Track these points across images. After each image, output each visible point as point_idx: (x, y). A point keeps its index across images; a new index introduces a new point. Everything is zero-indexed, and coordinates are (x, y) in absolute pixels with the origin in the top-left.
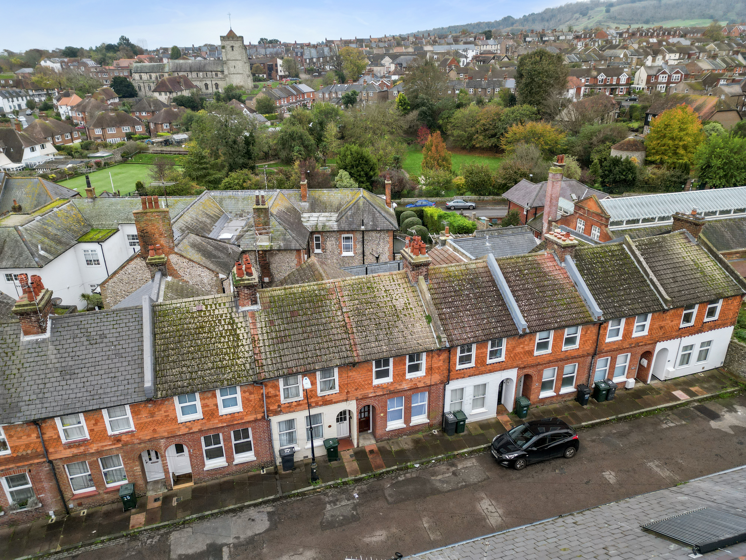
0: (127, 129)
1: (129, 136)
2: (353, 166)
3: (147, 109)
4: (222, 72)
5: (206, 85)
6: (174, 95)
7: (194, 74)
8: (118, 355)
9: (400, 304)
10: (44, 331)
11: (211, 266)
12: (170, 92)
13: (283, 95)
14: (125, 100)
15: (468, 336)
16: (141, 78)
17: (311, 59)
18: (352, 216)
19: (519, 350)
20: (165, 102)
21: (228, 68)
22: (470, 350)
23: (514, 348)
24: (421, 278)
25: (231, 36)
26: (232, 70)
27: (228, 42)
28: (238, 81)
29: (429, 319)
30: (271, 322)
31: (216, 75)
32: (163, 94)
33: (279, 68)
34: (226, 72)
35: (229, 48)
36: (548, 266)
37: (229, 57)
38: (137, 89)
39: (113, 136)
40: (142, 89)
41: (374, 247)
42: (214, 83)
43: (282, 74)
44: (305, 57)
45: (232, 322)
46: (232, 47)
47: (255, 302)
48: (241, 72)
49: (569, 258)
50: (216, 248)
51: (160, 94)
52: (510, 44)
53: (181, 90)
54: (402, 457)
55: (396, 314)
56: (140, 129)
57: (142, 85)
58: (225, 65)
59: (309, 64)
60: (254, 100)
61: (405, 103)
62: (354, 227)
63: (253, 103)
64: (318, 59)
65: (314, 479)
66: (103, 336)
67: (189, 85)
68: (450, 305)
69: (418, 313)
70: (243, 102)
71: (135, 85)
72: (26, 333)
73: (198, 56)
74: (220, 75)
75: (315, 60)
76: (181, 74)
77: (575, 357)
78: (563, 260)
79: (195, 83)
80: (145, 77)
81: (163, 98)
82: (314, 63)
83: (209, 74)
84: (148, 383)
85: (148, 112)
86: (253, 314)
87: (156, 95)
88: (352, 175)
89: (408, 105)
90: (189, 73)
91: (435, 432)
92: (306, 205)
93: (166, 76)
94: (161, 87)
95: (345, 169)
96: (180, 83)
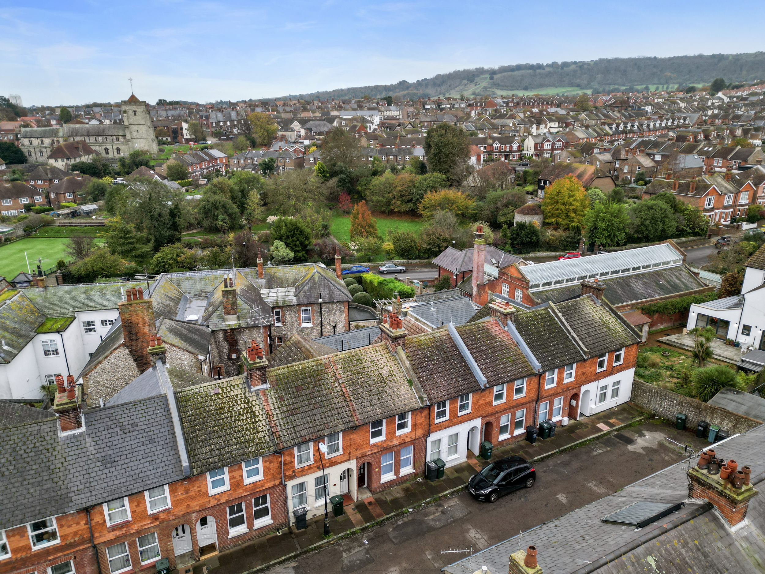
0: (24, 201)
1: (28, 208)
2: (288, 237)
3: (43, 178)
4: (124, 136)
5: (107, 150)
6: (72, 161)
7: (92, 139)
8: (153, 441)
9: (385, 371)
10: (79, 425)
11: (191, 349)
12: (68, 159)
13: (196, 161)
14: (14, 167)
15: (442, 394)
16: (31, 143)
17: (218, 123)
18: (310, 289)
19: (481, 402)
20: (63, 168)
21: (131, 133)
22: (444, 406)
23: (478, 401)
24: (399, 348)
25: (133, 100)
26: (135, 134)
27: (130, 107)
28: (142, 145)
29: (410, 382)
30: (281, 398)
31: (118, 139)
32: (60, 160)
33: (185, 132)
34: (128, 137)
35: (131, 113)
36: (495, 330)
37: (131, 121)
38: (27, 155)
39: (9, 208)
40: (33, 154)
41: (331, 317)
42: (115, 147)
43: (188, 137)
44: (211, 121)
45: (247, 402)
46: (135, 112)
47: (264, 382)
48: (144, 136)
49: (510, 322)
50: (190, 331)
51: (56, 161)
52: (411, 110)
53: (80, 156)
54: (396, 504)
55: (383, 381)
56: (39, 200)
57: (32, 150)
58: (127, 130)
59: (216, 127)
60: (165, 167)
61: (324, 171)
62: (312, 300)
63: (164, 170)
64: (225, 122)
65: (327, 532)
66: (134, 425)
67: (88, 151)
68: (425, 370)
69: (401, 378)
70: (152, 168)
71: (25, 150)
72: (64, 429)
73: (93, 119)
74: (121, 139)
75: (221, 123)
76: (77, 139)
77: (522, 404)
78: (505, 324)
79: (93, 148)
80: (35, 142)
81: (60, 164)
82: (221, 127)
83: (109, 138)
84: (185, 463)
85: (45, 180)
86: (264, 391)
87: (52, 161)
88: (287, 245)
89: (327, 172)
90: (87, 138)
91: (420, 480)
92: (263, 282)
93: (61, 141)
94: (56, 154)
95: (280, 239)
96: (77, 148)
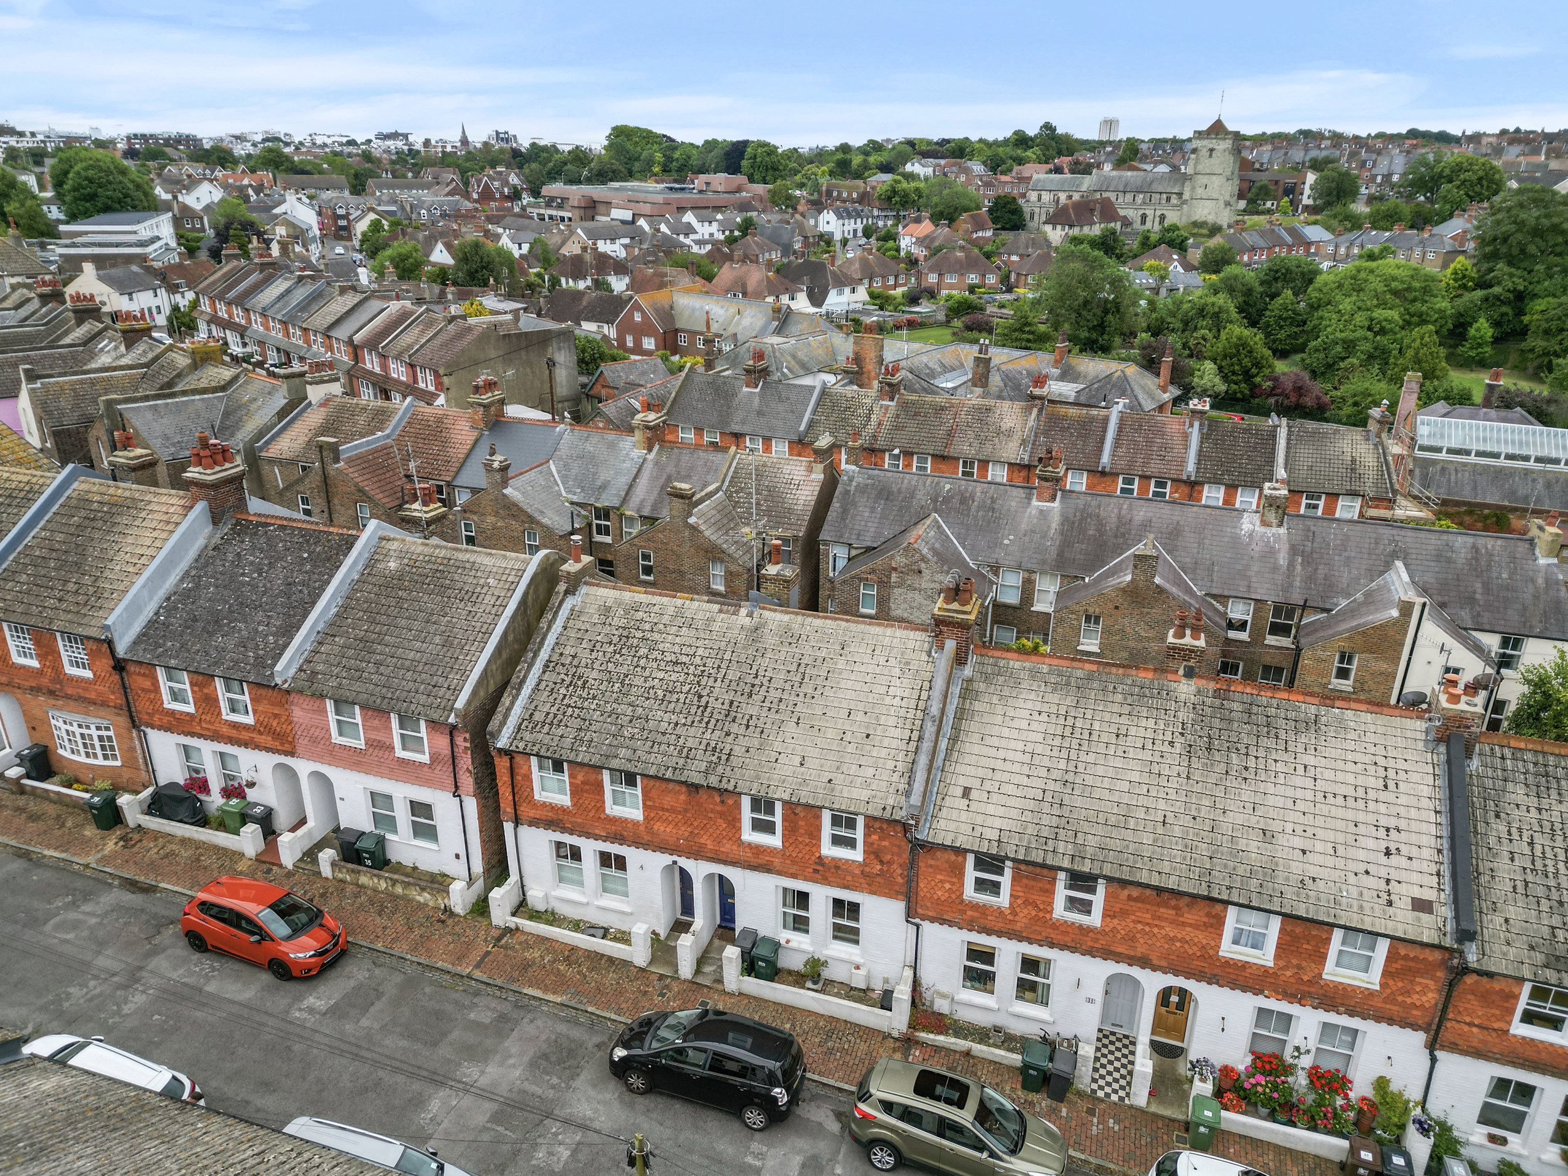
0: (973, 278)
1: (972, 289)
2: (1225, 356)
3: (1021, 251)
4: (1180, 194)
5: (1144, 218)
6: (1076, 231)
7: (1129, 197)
9: (1006, 426)
12: (1071, 227)
13: (1262, 244)
14: (1001, 234)
16: (1039, 199)
17: (1387, 177)
20: (1057, 241)
21: (1193, 188)
24: (1035, 411)
25: (1217, 129)
26: (1200, 191)
27: (1205, 142)
29: (1024, 442)
30: (898, 416)
31: (1168, 199)
32: (1059, 227)
34: (1186, 196)
35: (1204, 153)
36: (1174, 429)
37: (1200, 168)
38: (1028, 217)
39: (951, 287)
40: (1036, 217)
42: (1158, 213)
43: (1310, 202)
45: (871, 410)
46: (1212, 150)
48: (1215, 196)
49: (1197, 424)
51: (1054, 228)
53: (1092, 223)
55: (998, 432)
56: (992, 280)
57: (1037, 210)
58: (1187, 183)
60: (1201, 250)
63: (1195, 255)
67: (1110, 215)
69: (1017, 435)
70: (1182, 251)
71: (1027, 210)
73: (1162, 162)
74: (1174, 200)
75: (1395, 178)
76: (1105, 195)
79: (1122, 213)
80: (1046, 197)
81: (1056, 235)
83: (1156, 197)
85: (1021, 256)
86: (887, 407)
87: (1048, 228)
88: (1221, 370)
90: (1120, 195)
93: (1076, 197)
94: (1058, 217)
95: (1214, 360)
96: (1092, 210)
